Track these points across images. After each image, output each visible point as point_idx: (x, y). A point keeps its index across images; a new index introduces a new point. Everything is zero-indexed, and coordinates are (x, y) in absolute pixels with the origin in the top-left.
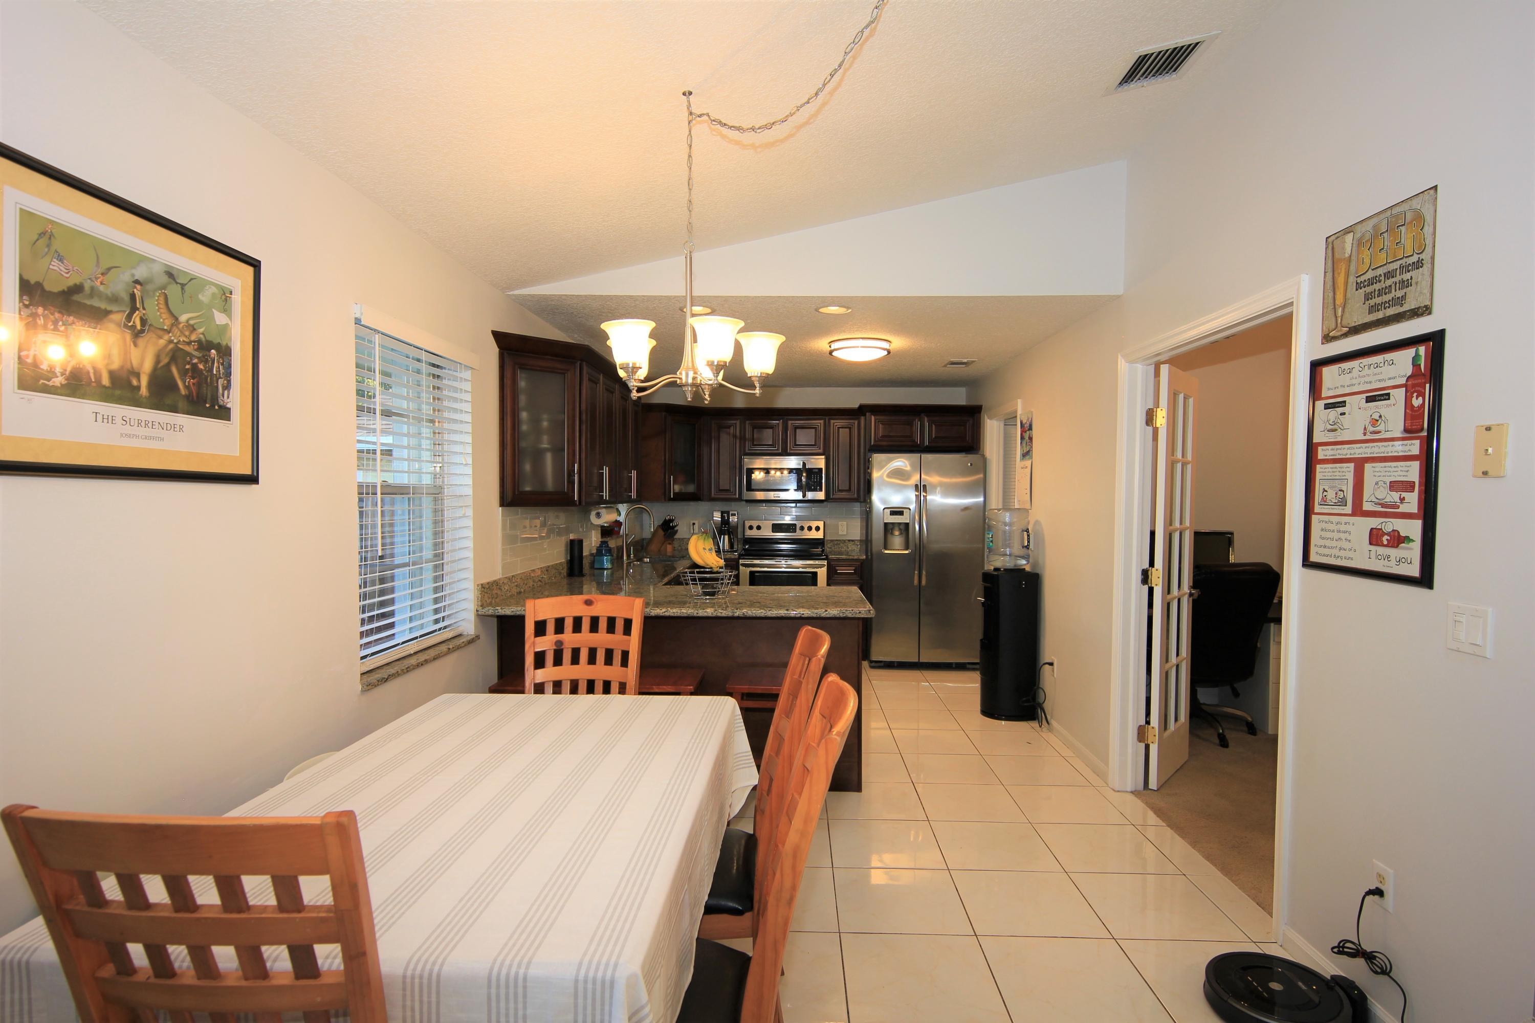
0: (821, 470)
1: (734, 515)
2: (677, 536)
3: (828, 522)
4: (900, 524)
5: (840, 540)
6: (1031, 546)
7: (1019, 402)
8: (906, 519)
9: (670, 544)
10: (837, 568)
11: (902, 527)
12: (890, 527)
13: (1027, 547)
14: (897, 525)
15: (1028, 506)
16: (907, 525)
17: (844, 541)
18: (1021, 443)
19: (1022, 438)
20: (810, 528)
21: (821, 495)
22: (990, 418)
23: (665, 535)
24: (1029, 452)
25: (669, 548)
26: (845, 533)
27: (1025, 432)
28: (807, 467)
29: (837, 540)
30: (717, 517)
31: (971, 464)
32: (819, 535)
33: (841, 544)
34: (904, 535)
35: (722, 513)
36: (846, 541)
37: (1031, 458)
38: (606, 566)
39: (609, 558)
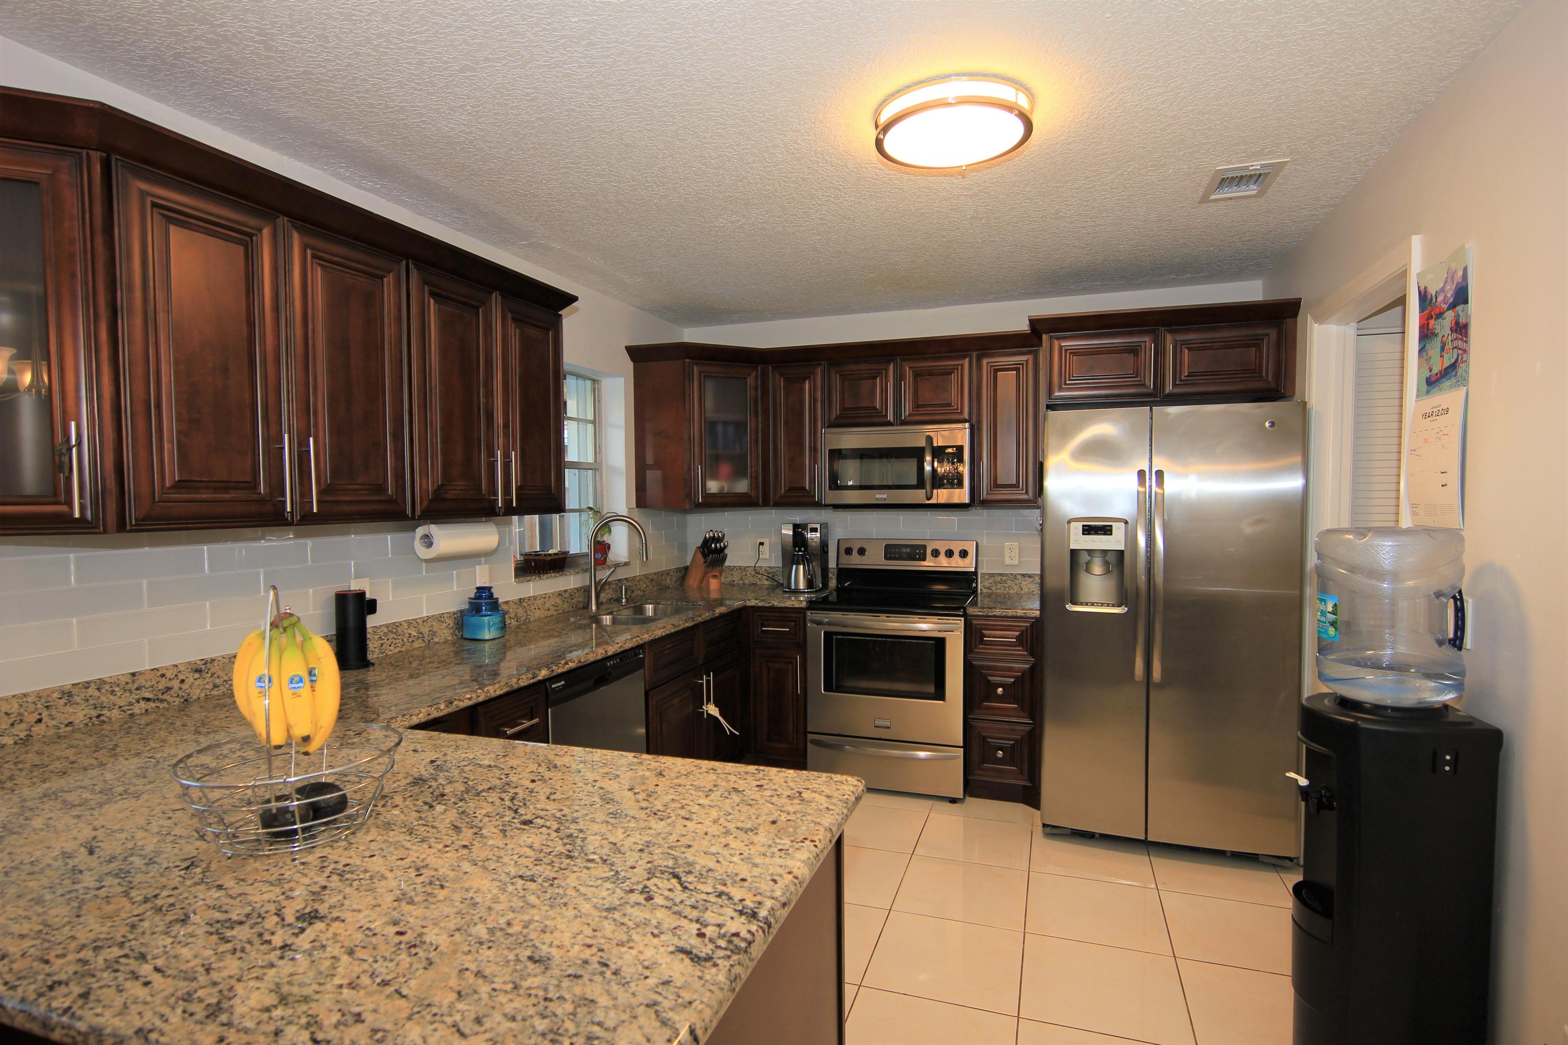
0: (960, 449)
1: (814, 530)
2: (727, 564)
3: (984, 542)
4: (1105, 552)
5: (1006, 574)
6: (1468, 641)
7: (1416, 241)
8: (1118, 542)
9: (715, 577)
10: (985, 632)
11: (1111, 558)
12: (1084, 558)
13: (1457, 642)
14: (1098, 554)
15: (1452, 520)
16: (1121, 553)
17: (1015, 576)
18: (1421, 351)
19: (1426, 334)
20: (950, 554)
21: (962, 495)
22: (1320, 319)
23: (705, 562)
24: (1453, 366)
25: (714, 584)
26: (1016, 562)
27: (1440, 315)
28: (935, 445)
29: (1000, 574)
30: (788, 531)
31: (1273, 424)
32: (967, 565)
33: (1009, 582)
34: (1115, 574)
35: (796, 527)
36: (1019, 577)
37: (1464, 381)
38: (487, 636)
39: (495, 619)
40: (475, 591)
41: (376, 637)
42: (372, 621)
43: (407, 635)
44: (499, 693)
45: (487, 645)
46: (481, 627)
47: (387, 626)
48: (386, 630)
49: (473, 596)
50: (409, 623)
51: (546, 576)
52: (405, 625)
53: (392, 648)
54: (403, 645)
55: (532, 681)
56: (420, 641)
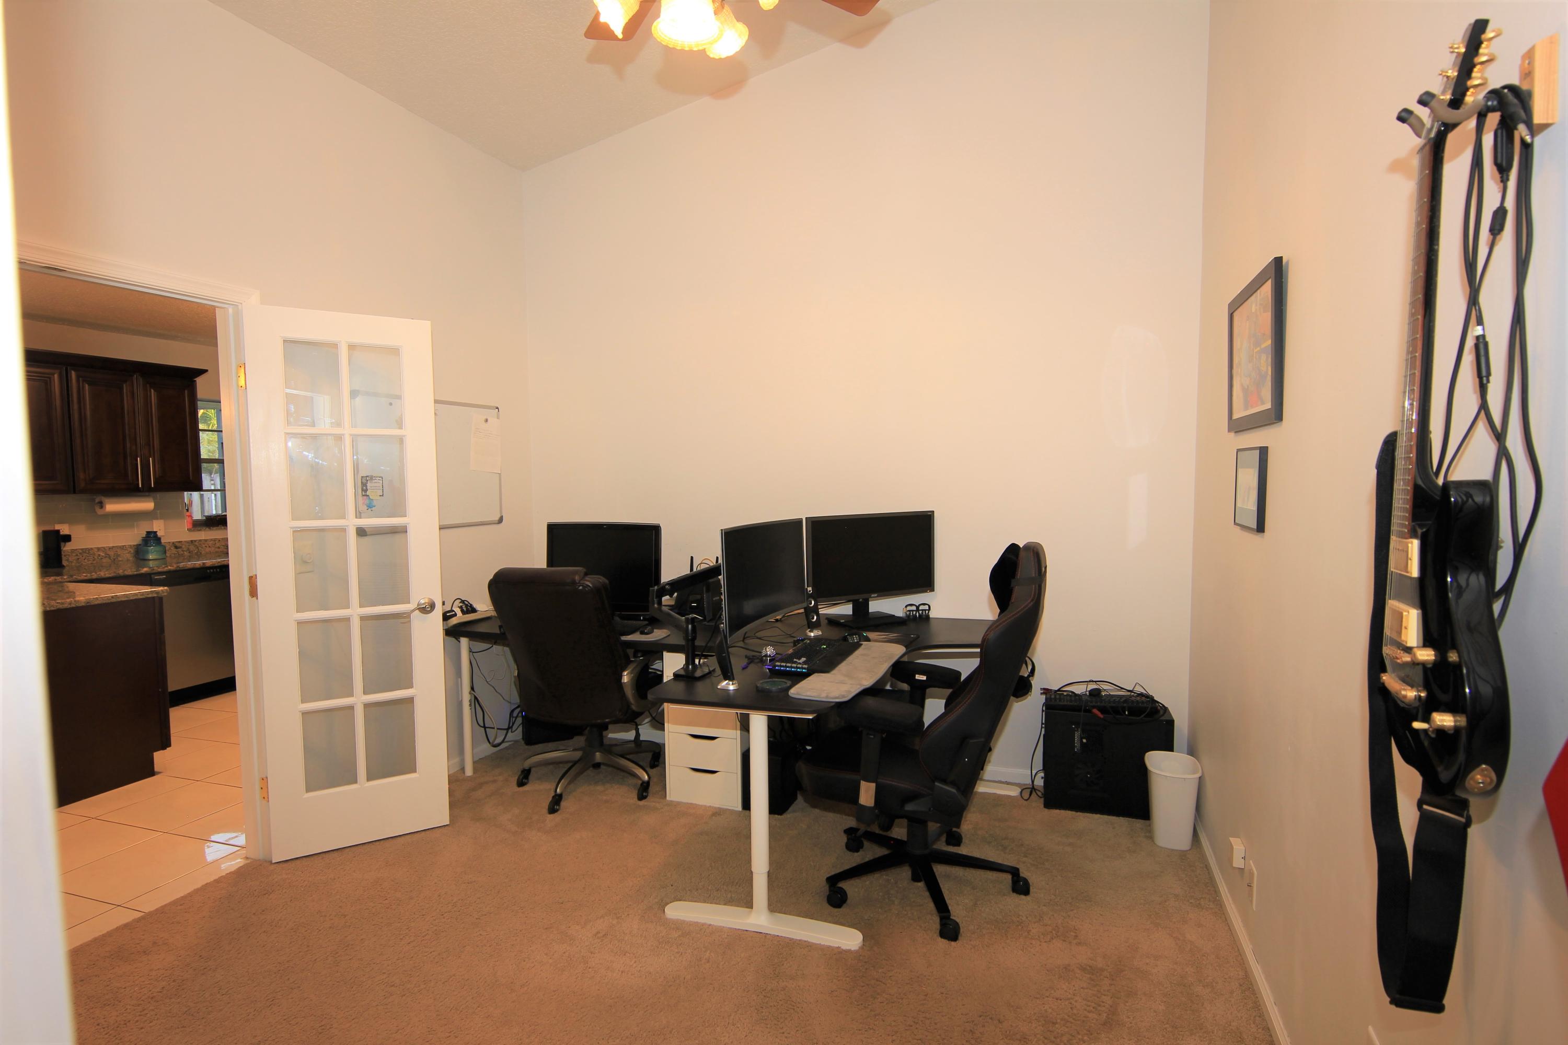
38: (151, 557)
39: (158, 548)
40: (146, 533)
41: (74, 554)
42: (67, 547)
43: (97, 555)
44: (107, 575)
45: (151, 562)
46: (147, 552)
47: (82, 549)
48: (81, 551)
49: (144, 536)
50: (99, 549)
51: (215, 528)
52: (96, 550)
53: (86, 561)
54: (94, 560)
55: (135, 573)
56: (107, 559)
